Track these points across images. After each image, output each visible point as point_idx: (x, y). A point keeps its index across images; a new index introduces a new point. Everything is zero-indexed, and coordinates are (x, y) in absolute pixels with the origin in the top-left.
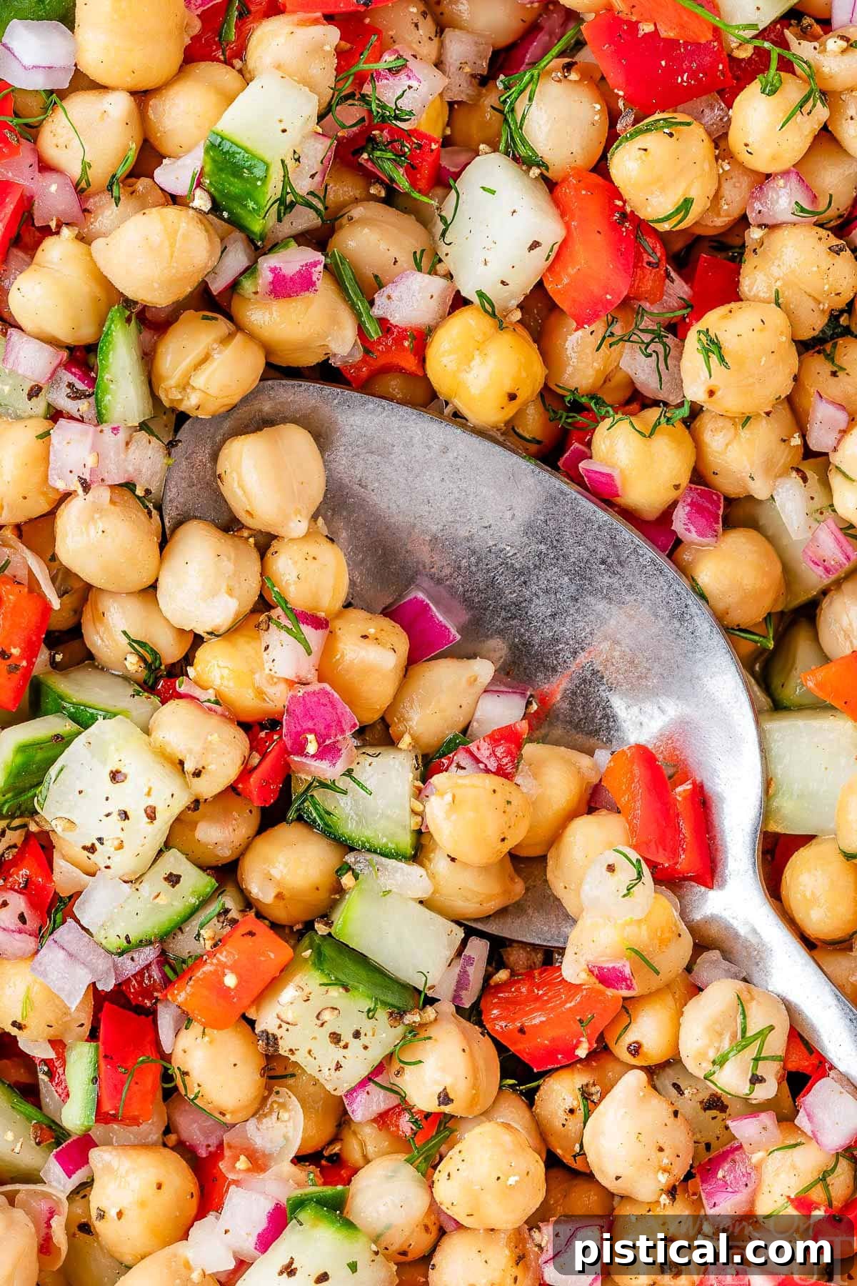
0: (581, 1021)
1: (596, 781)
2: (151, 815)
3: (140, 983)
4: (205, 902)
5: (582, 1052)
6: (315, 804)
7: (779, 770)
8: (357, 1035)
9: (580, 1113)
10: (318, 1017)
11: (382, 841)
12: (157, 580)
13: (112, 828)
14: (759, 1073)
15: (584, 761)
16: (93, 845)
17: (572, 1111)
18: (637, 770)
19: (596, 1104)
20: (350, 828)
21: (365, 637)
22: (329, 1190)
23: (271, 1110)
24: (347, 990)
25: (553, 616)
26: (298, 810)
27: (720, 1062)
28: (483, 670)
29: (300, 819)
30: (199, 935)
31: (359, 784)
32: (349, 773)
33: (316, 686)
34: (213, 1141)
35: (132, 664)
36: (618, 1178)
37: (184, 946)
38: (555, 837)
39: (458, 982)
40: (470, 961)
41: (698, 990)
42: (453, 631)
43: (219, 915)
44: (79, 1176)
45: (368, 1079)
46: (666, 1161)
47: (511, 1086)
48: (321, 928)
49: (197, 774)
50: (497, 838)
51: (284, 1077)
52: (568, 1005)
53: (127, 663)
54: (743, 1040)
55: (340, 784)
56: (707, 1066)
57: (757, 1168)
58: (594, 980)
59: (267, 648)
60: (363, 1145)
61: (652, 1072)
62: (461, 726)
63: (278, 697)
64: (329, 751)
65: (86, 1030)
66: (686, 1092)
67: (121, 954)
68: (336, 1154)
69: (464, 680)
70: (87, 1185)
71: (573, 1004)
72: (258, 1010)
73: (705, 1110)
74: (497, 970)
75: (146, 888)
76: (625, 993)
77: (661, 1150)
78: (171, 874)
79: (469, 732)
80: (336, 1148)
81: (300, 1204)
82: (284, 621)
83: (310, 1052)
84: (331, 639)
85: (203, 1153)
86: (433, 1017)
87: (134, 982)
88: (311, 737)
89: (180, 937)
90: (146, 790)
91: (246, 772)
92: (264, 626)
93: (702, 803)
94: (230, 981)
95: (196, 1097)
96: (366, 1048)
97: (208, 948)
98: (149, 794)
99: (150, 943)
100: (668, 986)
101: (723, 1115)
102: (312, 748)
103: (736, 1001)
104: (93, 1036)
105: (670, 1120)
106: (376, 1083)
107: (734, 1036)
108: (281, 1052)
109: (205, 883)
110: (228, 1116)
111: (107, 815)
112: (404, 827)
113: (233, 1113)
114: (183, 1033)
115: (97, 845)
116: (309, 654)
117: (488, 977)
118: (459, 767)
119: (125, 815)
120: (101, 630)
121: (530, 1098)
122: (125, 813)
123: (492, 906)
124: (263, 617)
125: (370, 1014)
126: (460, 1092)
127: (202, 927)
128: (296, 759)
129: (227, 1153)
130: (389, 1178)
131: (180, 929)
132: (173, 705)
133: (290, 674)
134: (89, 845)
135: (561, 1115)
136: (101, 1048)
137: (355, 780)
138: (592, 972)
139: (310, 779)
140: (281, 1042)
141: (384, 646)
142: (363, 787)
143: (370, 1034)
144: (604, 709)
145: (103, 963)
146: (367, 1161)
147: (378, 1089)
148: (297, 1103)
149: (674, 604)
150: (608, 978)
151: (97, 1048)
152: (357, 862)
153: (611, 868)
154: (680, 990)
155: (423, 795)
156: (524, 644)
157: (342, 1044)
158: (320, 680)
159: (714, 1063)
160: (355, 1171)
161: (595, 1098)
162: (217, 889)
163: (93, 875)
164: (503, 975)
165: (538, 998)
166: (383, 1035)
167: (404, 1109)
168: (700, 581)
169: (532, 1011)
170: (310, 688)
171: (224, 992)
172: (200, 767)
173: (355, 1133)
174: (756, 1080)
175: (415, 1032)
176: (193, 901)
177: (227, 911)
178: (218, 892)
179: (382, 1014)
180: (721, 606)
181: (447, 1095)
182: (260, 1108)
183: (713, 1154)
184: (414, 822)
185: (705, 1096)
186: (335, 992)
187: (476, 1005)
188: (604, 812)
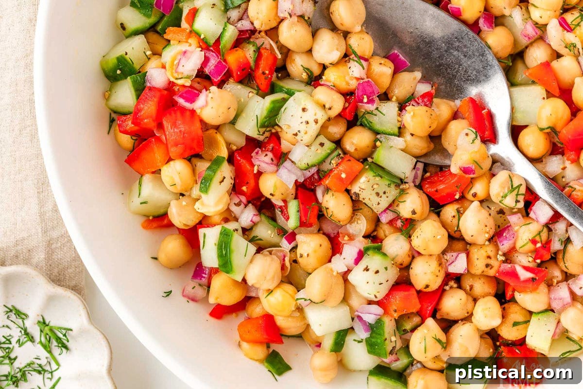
0: (457, 186)
1: (456, 110)
2: (316, 122)
3: (311, 180)
4: (333, 152)
5: (457, 197)
6: (367, 120)
7: (516, 104)
8: (385, 193)
9: (457, 217)
10: (372, 187)
11: (389, 130)
12: (312, 48)
13: (303, 127)
14: (518, 199)
15: (452, 103)
16: (297, 133)
17: (454, 217)
18: (471, 105)
19: (462, 214)
20: (378, 127)
21: (381, 64)
22: (376, 245)
23: (355, 220)
24: (381, 177)
25: (439, 57)
26: (361, 121)
27: (505, 197)
28: (418, 75)
29: (361, 125)
30: (331, 162)
31: (380, 112)
32: (377, 109)
33: (366, 80)
34: (336, 232)
35: (304, 76)
36: (472, 236)
37: (326, 167)
38: (444, 128)
39: (415, 176)
40: (418, 169)
41: (493, 175)
42: (408, 63)
43: (337, 156)
44: (293, 244)
45: (387, 209)
46: (488, 230)
47: (432, 210)
48: (370, 160)
49: (330, 109)
50: (428, 127)
51: (359, 210)
52: (452, 181)
53: (303, 76)
54: (512, 189)
55: (374, 112)
56: (500, 199)
57: (516, 232)
58: (462, 172)
59: (350, 68)
60: (384, 231)
61: (481, 202)
62: (412, 93)
63: (353, 84)
64: (371, 101)
65: (293, 196)
66: (492, 208)
67: (305, 170)
68: (375, 236)
69: (412, 78)
70: (295, 247)
71: (454, 181)
72: (351, 187)
73: (498, 214)
74: (426, 173)
75: (313, 148)
76: (472, 176)
77: (486, 226)
78: (321, 143)
79: (414, 95)
80: (375, 233)
81: (367, 249)
82: (355, 59)
83: (369, 199)
84: (369, 65)
85: (332, 236)
86: (408, 187)
87: (308, 180)
88: (365, 97)
89: (324, 164)
90: (314, 114)
91: (344, 109)
92: (348, 61)
93: (491, 116)
94: (343, 176)
95: (331, 216)
96: (387, 197)
97: (335, 166)
98: (315, 115)
99: (315, 166)
100: (484, 174)
101: (504, 216)
102: (365, 100)
103: (509, 177)
104: (296, 198)
105: (488, 217)
106: (390, 210)
107: (509, 188)
108: (360, 199)
109: (333, 146)
110: (341, 223)
111: (302, 123)
112: (396, 126)
113: (343, 221)
114: (326, 195)
115: (298, 133)
116: (364, 69)
117: (423, 176)
118: (413, 105)
119: (307, 123)
120: (294, 65)
121: (438, 214)
122: (307, 122)
123: (424, 151)
124: (347, 59)
125: (389, 186)
126: (418, 210)
127: (331, 160)
128: (360, 104)
129: (341, 235)
130: (396, 240)
131: (324, 161)
132: (319, 88)
133: (358, 76)
134: (295, 133)
135: (450, 218)
136: (300, 201)
137: (379, 111)
138: (461, 169)
139: (364, 111)
140: (360, 196)
141: (387, 66)
142: (382, 113)
143: (389, 192)
144: (456, 87)
145: (299, 173)
146: (386, 237)
147: (390, 212)
148: (363, 217)
149: (480, 51)
150: (466, 170)
151: (298, 201)
152: (381, 137)
153: (467, 134)
154: (488, 175)
155: (401, 115)
156: (429, 67)
157: (380, 196)
158: (367, 78)
159: (502, 197)
160: (383, 240)
161: (462, 212)
162: (336, 148)
163: (294, 145)
164: (428, 174)
165: (441, 181)
166: (393, 192)
167: (398, 218)
168: (488, 43)
169: (439, 185)
170: (364, 80)
171: (341, 179)
172: (331, 106)
173: (381, 228)
174: (517, 201)
175: (403, 190)
176: (329, 151)
177: (340, 154)
178: (336, 149)
179: (393, 186)
180: (495, 50)
181: (414, 211)
182: (352, 220)
183: (501, 229)
184: (398, 125)
185: (498, 209)
186: (378, 179)
187: (420, 184)
188: (460, 119)
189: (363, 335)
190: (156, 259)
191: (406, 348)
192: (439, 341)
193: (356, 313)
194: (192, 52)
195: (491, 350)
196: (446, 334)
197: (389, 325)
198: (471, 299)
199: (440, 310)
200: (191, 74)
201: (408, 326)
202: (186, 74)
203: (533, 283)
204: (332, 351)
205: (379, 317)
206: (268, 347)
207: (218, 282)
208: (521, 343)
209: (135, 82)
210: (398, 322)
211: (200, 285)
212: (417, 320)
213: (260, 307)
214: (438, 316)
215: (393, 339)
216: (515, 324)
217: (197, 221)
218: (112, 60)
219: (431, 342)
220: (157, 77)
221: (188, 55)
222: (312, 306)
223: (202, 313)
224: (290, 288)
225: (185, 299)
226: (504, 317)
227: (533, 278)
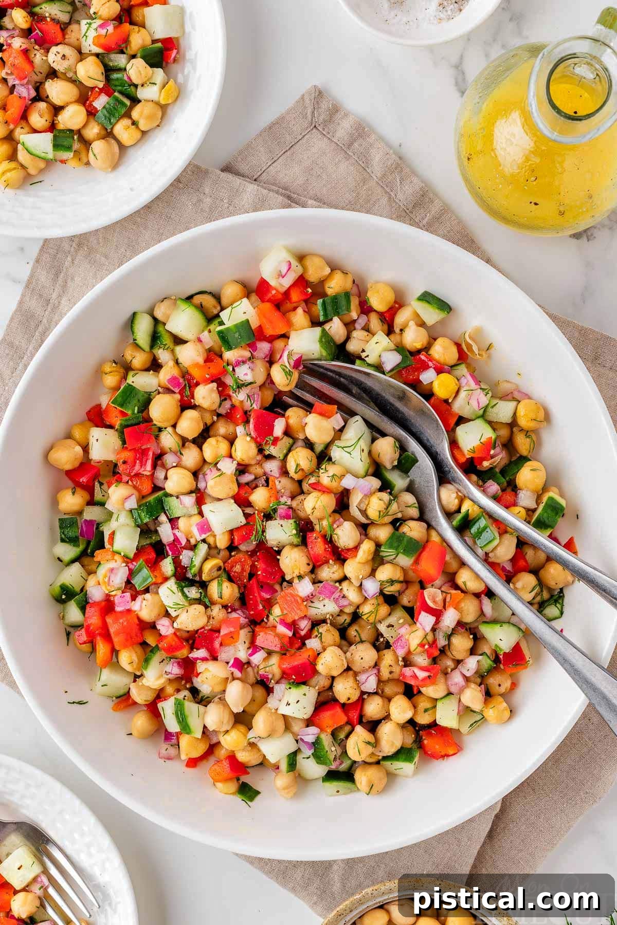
189: (309, 752)
190: (131, 734)
191: (345, 753)
192: (369, 743)
193: (299, 737)
194: (118, 569)
195: (413, 736)
196: (374, 735)
197: (326, 739)
198: (386, 700)
199: (364, 715)
200: (120, 586)
201: (342, 736)
202: (117, 586)
203: (430, 680)
204: (288, 771)
205: (317, 735)
206: (238, 780)
207: (184, 741)
208: (434, 725)
209: (78, 604)
210: (334, 734)
211: (172, 745)
212: (347, 728)
213: (224, 749)
214: (364, 720)
215: (333, 749)
216: (426, 711)
217: (155, 696)
218: (57, 589)
219: (362, 746)
220: (96, 593)
221: (115, 571)
222: (263, 741)
223: (179, 767)
224: (242, 728)
225: (162, 761)
226: (415, 707)
227: (429, 677)
